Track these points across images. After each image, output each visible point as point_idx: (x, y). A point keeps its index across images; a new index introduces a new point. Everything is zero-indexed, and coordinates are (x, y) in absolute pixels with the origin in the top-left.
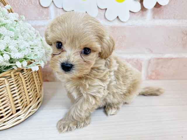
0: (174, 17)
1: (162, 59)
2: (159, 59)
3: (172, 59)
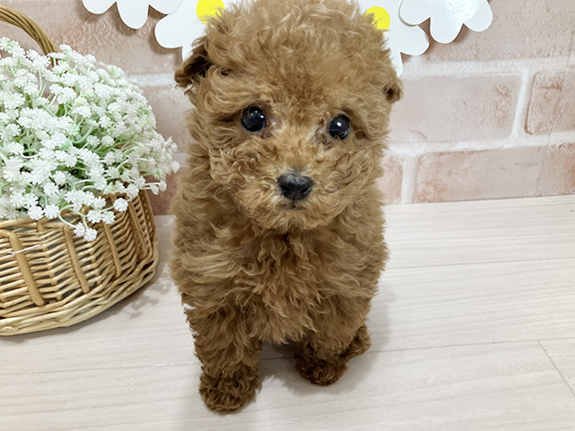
0: (476, 56)
1: (449, 153)
2: (441, 154)
3: (473, 152)
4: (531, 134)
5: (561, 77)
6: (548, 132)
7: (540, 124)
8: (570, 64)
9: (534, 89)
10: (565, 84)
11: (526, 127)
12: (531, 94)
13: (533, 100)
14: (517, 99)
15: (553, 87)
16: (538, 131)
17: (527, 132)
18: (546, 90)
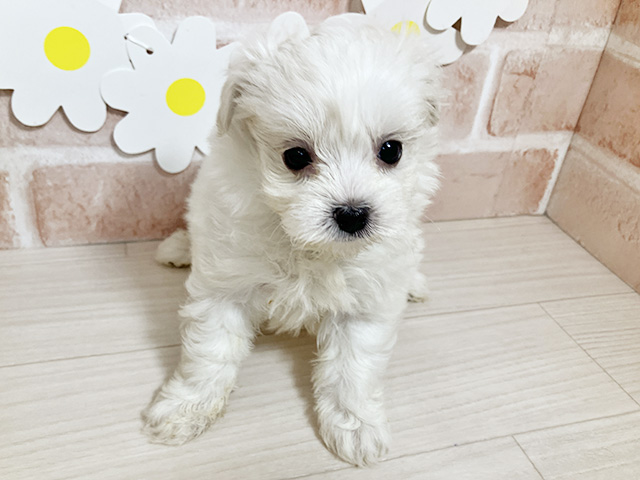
4: (494, 135)
5: (537, 61)
6: (513, 133)
7: (506, 123)
8: (550, 43)
9: (503, 75)
10: (540, 70)
11: (489, 126)
12: (499, 82)
13: (501, 89)
14: (482, 86)
15: (526, 73)
16: (503, 132)
17: (489, 132)
18: (517, 77)
